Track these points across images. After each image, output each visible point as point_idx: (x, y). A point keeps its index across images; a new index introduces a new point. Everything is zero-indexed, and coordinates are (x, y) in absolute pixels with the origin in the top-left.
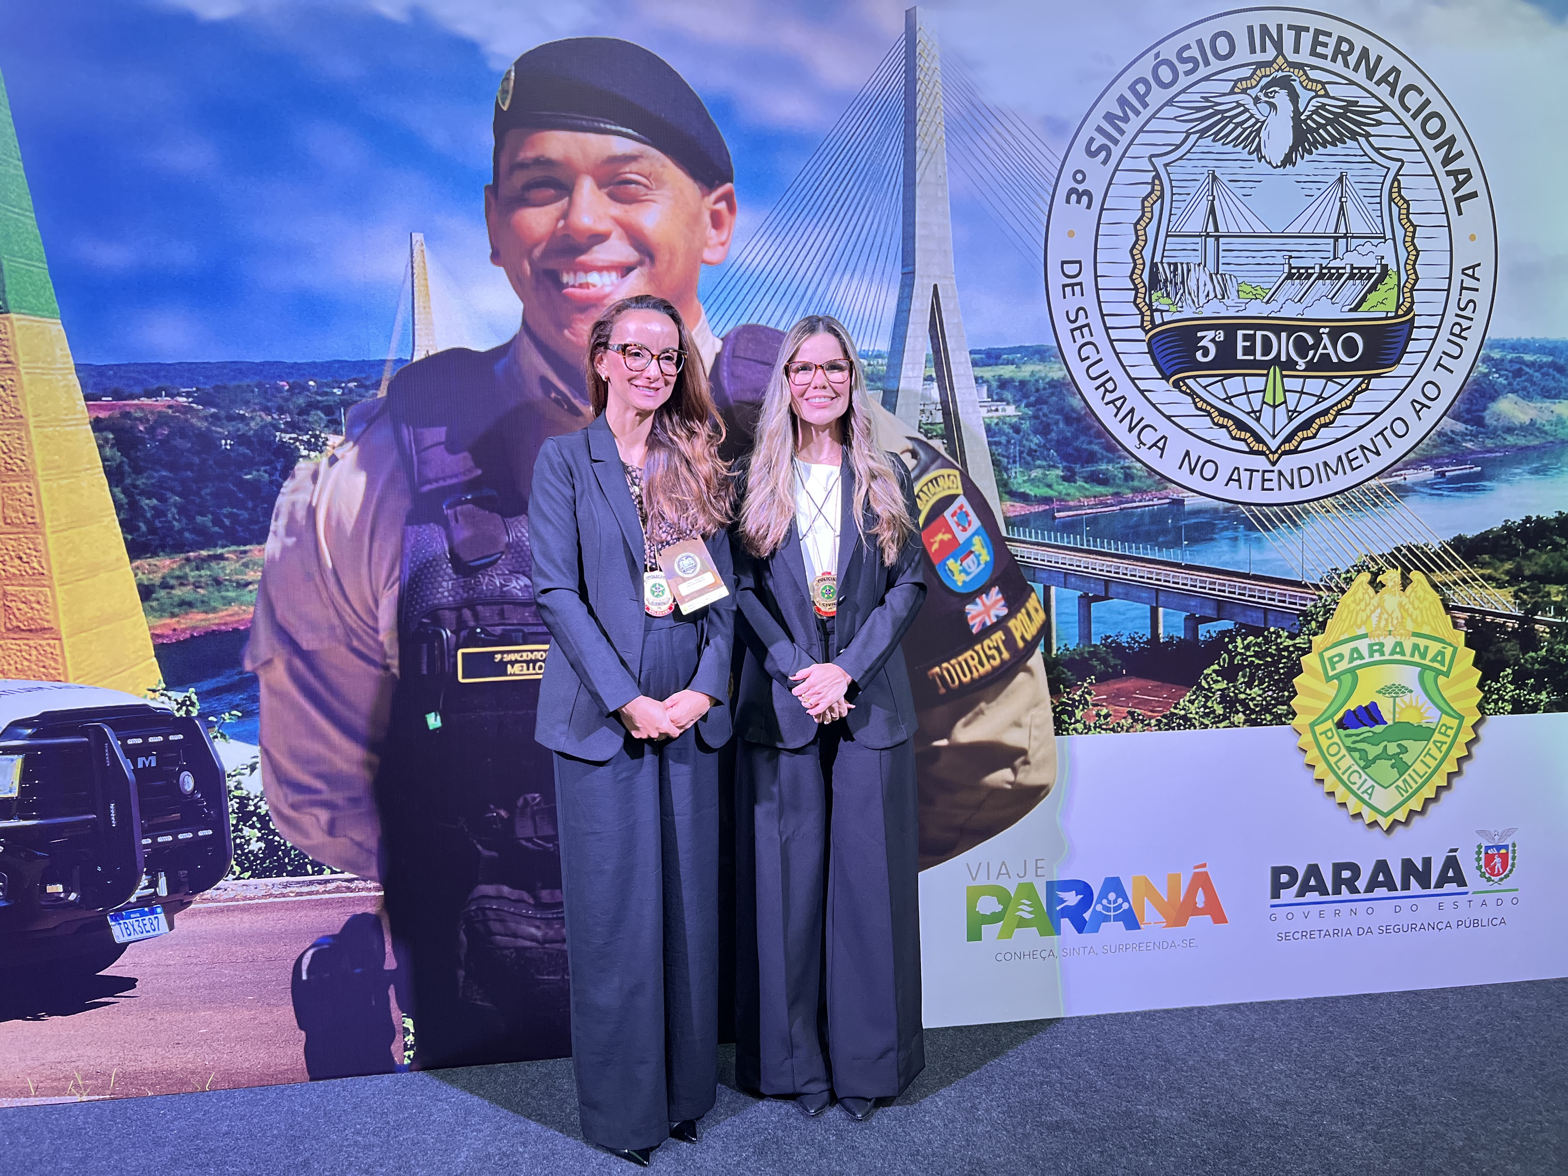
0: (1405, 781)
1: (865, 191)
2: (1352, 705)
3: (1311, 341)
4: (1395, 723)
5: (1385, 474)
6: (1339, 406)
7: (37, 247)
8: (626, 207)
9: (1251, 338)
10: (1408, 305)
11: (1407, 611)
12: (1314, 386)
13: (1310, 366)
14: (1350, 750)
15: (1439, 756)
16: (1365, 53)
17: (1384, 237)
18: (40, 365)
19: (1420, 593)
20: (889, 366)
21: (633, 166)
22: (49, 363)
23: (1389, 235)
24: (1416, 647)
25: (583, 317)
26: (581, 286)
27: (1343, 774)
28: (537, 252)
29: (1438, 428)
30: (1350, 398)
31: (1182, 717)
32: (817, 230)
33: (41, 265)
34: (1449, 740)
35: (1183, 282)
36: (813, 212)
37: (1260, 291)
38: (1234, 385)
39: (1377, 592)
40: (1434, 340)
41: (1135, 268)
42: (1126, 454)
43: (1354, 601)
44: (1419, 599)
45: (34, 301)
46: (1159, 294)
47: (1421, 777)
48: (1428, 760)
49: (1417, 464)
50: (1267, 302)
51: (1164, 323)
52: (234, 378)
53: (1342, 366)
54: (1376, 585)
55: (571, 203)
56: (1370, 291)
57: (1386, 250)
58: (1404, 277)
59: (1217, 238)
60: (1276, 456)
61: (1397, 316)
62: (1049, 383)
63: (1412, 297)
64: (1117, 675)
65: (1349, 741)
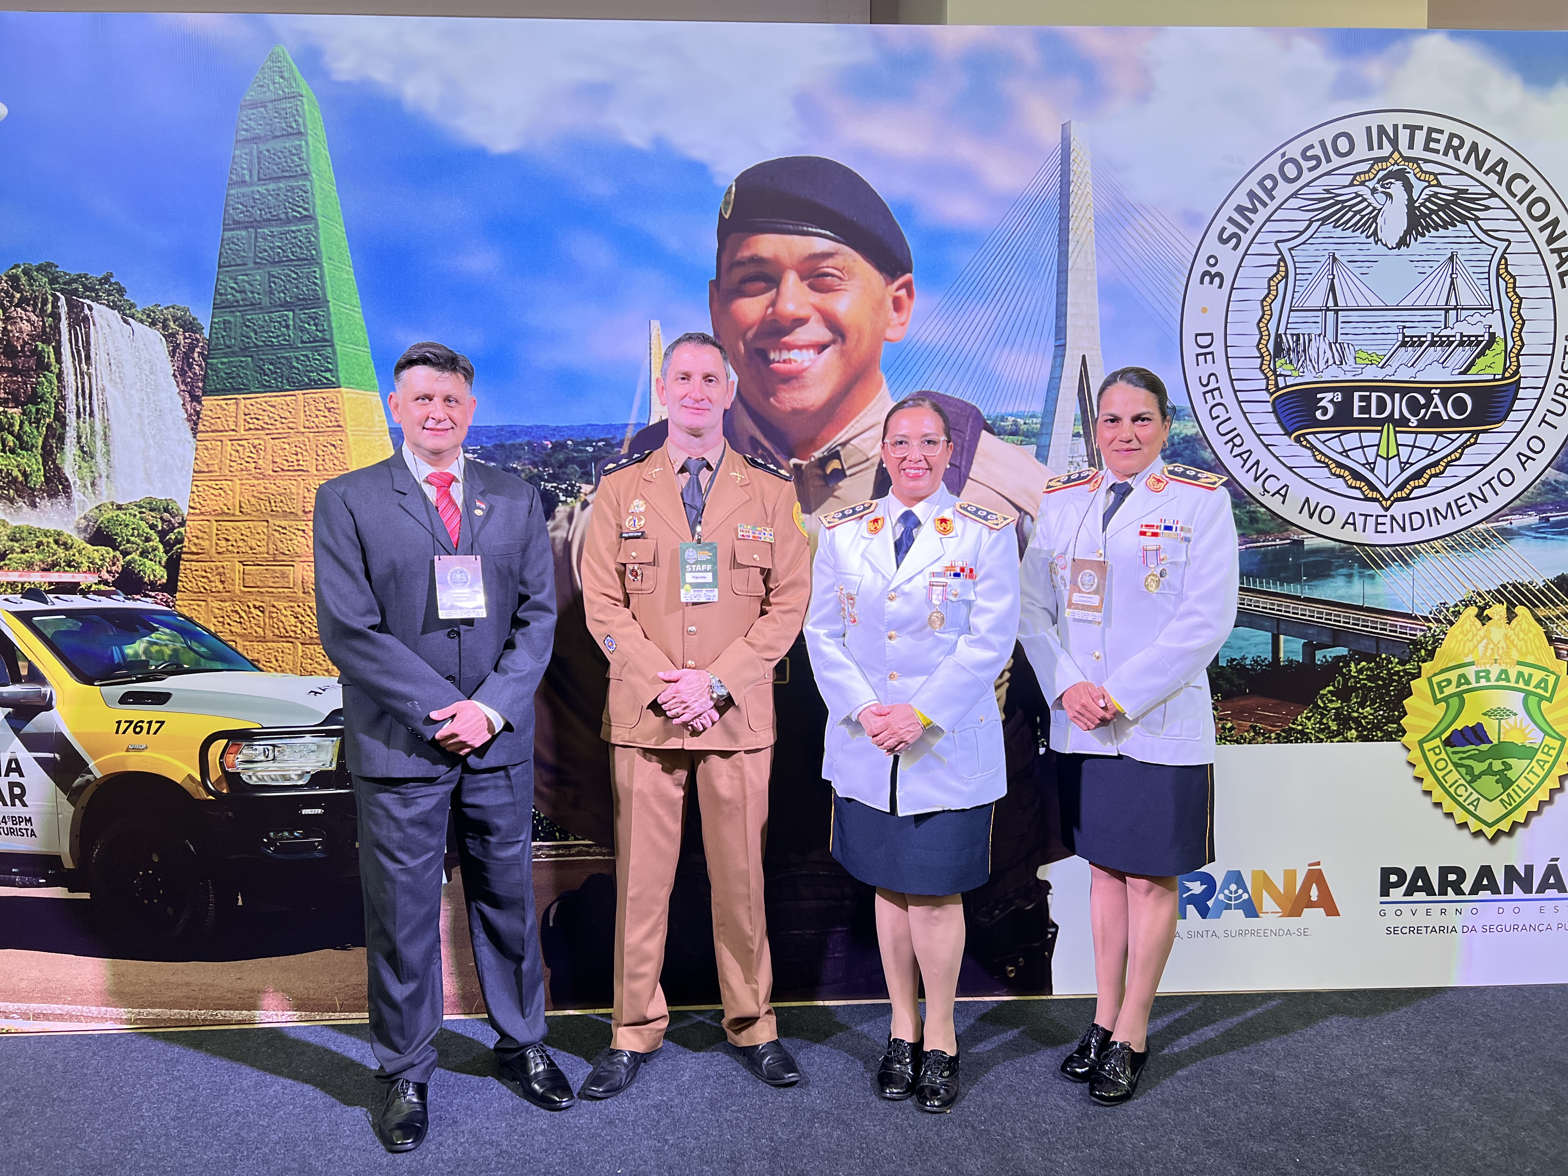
0: (1509, 795)
1: (1024, 277)
2: (1459, 725)
3: (1422, 401)
4: (1500, 742)
5: (1492, 519)
6: (1449, 459)
7: (363, 336)
8: (823, 295)
9: (1368, 399)
10: (1514, 368)
11: (1512, 642)
12: (1426, 440)
13: (1422, 423)
14: (1456, 765)
15: (1542, 774)
16: (1474, 147)
17: (1492, 309)
18: (363, 428)
19: (1525, 626)
20: (1042, 424)
21: (830, 262)
22: (370, 427)
23: (1496, 306)
24: (1520, 674)
25: (785, 387)
26: (785, 361)
27: (1450, 787)
28: (750, 334)
29: (1542, 478)
30: (1460, 451)
31: (1299, 732)
32: (983, 311)
33: (365, 349)
34: (1551, 760)
35: (1304, 351)
36: (979, 296)
37: (1375, 358)
38: (1351, 440)
39: (1483, 624)
40: (1539, 399)
41: (1261, 338)
42: (1252, 500)
43: (1462, 632)
44: (1523, 631)
45: (359, 378)
46: (1283, 361)
47: (1525, 792)
48: (1531, 776)
49: (1523, 510)
50: (1382, 367)
51: (1287, 387)
52: (510, 438)
53: (1451, 422)
54: (1483, 618)
55: (778, 293)
56: (1478, 356)
57: (1494, 320)
58: (1510, 344)
59: (1336, 312)
60: (1389, 502)
61: (1504, 378)
62: (1183, 439)
63: (1518, 361)
64: (1241, 694)
65: (1455, 758)
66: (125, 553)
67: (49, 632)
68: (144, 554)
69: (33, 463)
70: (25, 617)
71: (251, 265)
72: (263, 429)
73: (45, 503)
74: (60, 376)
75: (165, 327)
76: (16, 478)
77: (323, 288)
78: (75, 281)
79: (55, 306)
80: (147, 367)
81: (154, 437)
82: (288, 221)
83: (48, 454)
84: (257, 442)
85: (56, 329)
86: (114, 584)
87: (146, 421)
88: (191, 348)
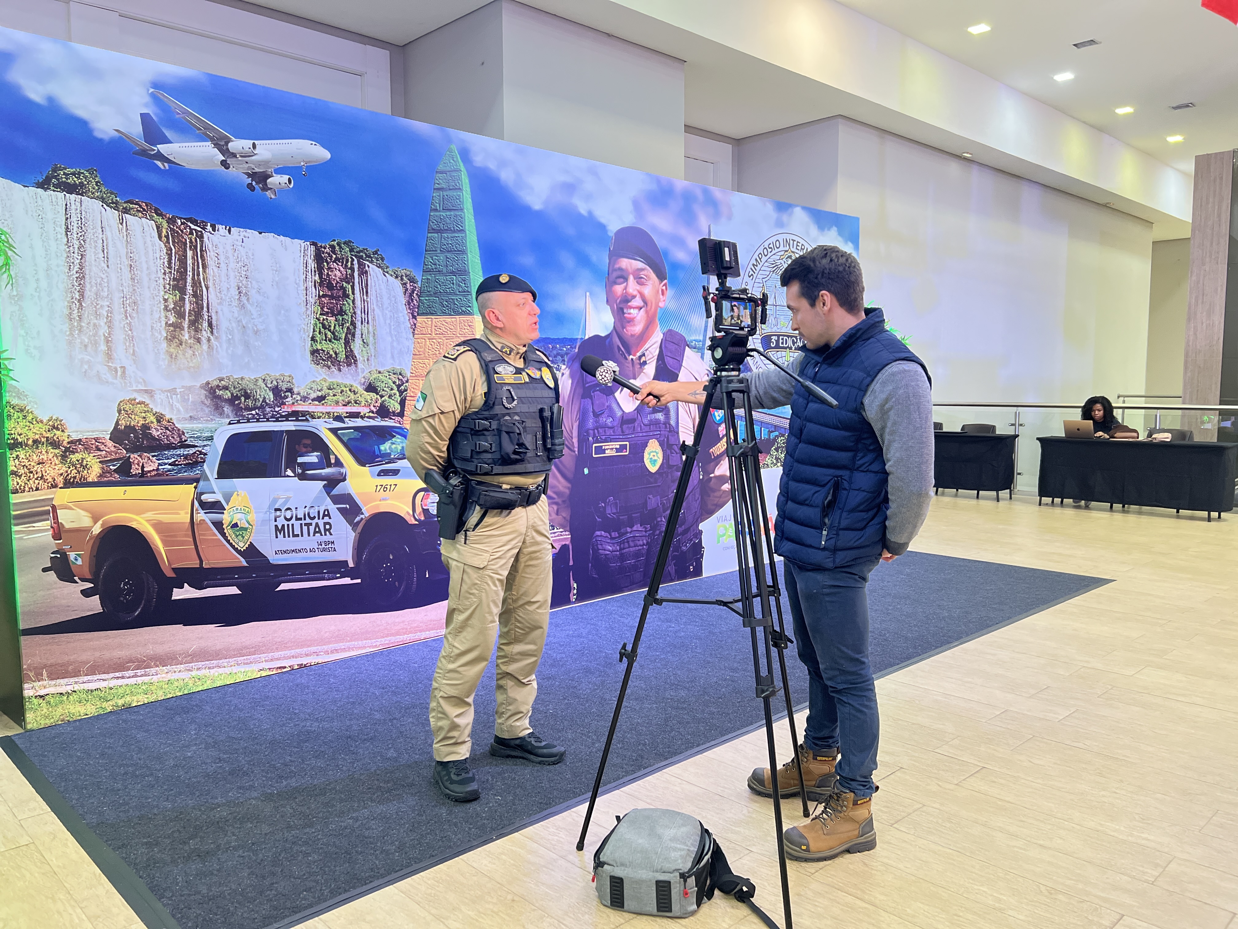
3: (795, 341)
8: (641, 286)
9: (783, 339)
13: (794, 349)
21: (643, 272)
25: (629, 325)
26: (629, 314)
32: (687, 297)
35: (769, 320)
36: (685, 292)
37: (784, 324)
38: (780, 354)
50: (787, 328)
51: (764, 333)
55: (627, 284)
59: (777, 306)
66: (382, 396)
67: (345, 439)
68: (390, 397)
69: (339, 347)
70: (334, 431)
71: (439, 251)
72: (443, 334)
73: (345, 369)
74: (353, 301)
75: (402, 279)
76: (331, 356)
77: (468, 266)
78: (361, 251)
79: (352, 264)
80: (393, 299)
81: (396, 336)
82: (454, 232)
83: (347, 343)
84: (440, 340)
85: (352, 276)
86: (377, 413)
87: (393, 327)
88: (413, 292)
